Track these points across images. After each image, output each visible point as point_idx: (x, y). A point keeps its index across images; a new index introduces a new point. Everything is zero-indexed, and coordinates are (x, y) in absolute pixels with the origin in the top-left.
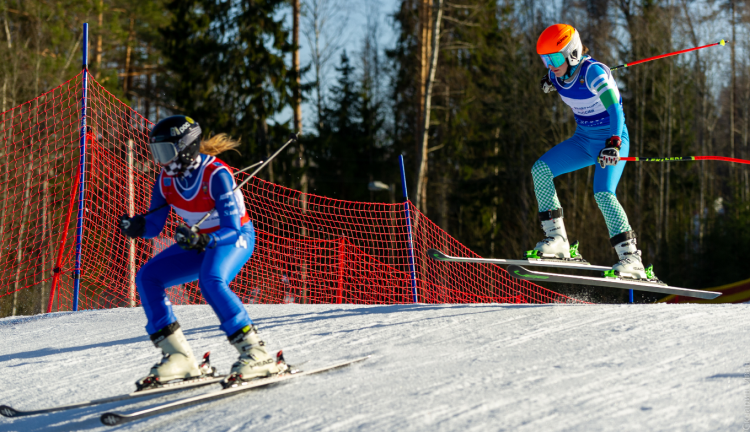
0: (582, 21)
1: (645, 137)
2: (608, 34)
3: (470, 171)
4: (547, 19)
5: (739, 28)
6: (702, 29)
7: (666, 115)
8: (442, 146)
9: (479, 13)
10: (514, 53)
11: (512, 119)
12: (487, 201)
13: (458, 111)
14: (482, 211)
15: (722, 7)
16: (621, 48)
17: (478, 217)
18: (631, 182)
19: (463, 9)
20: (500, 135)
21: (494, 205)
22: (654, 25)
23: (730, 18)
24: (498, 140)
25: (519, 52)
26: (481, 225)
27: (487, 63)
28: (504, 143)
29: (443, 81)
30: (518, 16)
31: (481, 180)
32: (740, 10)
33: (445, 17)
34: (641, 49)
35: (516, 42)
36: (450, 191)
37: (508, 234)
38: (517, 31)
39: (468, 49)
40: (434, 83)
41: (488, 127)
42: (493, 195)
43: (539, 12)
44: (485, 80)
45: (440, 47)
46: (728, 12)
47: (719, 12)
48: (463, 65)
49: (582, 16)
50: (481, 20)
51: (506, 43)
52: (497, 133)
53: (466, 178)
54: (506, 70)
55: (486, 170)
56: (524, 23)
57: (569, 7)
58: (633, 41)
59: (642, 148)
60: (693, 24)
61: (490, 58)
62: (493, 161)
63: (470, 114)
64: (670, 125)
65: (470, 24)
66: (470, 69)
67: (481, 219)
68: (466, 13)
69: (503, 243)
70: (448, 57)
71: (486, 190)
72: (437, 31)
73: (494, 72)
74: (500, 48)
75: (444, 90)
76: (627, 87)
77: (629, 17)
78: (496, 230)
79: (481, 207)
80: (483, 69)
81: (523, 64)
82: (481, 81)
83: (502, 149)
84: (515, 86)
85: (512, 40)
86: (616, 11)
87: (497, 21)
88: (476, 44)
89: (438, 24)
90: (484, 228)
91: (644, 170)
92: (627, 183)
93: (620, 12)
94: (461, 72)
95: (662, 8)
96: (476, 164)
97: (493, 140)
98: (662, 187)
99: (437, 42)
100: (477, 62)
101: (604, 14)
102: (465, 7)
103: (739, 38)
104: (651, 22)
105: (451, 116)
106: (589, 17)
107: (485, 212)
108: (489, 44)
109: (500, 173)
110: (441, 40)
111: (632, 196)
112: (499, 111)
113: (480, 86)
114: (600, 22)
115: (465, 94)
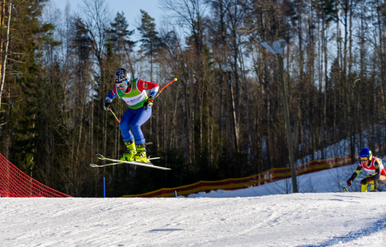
0: (76, 61)
1: (108, 119)
2: (90, 68)
3: (20, 135)
4: (59, 60)
5: (154, 65)
6: (136, 65)
7: (118, 108)
8: (6, 123)
9: (26, 57)
10: (43, 77)
11: (42, 110)
12: (29, 151)
13: (14, 105)
14: (26, 156)
15: (146, 54)
16: (96, 75)
17: (24, 159)
18: (100, 141)
19: (18, 55)
20: (35, 117)
21: (32, 153)
22: (112, 64)
23: (150, 60)
24: (35, 120)
25: (46, 76)
26: (26, 163)
27: (30, 82)
28: (38, 122)
29: (7, 90)
30: (45, 58)
31: (26, 140)
32: (155, 56)
33: (9, 59)
34: (106, 75)
35: (44, 71)
36: (11, 145)
37: (39, 167)
38: (44, 66)
39: (19, 74)
40: (3, 91)
41: (29, 114)
42: (32, 148)
43: (55, 56)
44: (28, 90)
45: (6, 74)
46: (149, 57)
47: (144, 57)
48: (17, 83)
49: (77, 59)
50: (27, 60)
51: (39, 72)
52: (34, 117)
53: (19, 139)
54: (39, 85)
55: (28, 135)
56: (48, 61)
57: (70, 54)
58: (102, 71)
59: (106, 124)
60: (132, 63)
61: (31, 79)
62: (32, 131)
63: (20, 107)
64: (120, 113)
65: (21, 62)
66: (21, 84)
67: (26, 159)
68: (19, 56)
69: (37, 172)
70: (10, 79)
71: (29, 145)
72: (5, 65)
73: (32, 86)
74: (36, 74)
75: (8, 95)
76: (98, 94)
77: (99, 59)
78: (33, 165)
79: (26, 154)
80: (27, 85)
81: (47, 83)
82: (26, 91)
83: (36, 125)
84: (44, 93)
85: (42, 70)
86: (93, 56)
87: (34, 61)
88: (23, 72)
89: (5, 62)
90: (27, 164)
91: (107, 136)
92: (99, 142)
93: (95, 57)
94: (16, 86)
95: (116, 55)
96: (24, 132)
97: (32, 120)
98: (116, 144)
99: (4, 71)
100: (24, 81)
101: (88, 58)
102: (19, 53)
103: (154, 70)
104: (111, 62)
105: (11, 108)
106: (80, 59)
107: (28, 156)
108: (30, 72)
109: (35, 136)
110: (6, 70)
111: (101, 149)
112: (35, 105)
113: (26, 93)
114: (85, 62)
115: (18, 97)
